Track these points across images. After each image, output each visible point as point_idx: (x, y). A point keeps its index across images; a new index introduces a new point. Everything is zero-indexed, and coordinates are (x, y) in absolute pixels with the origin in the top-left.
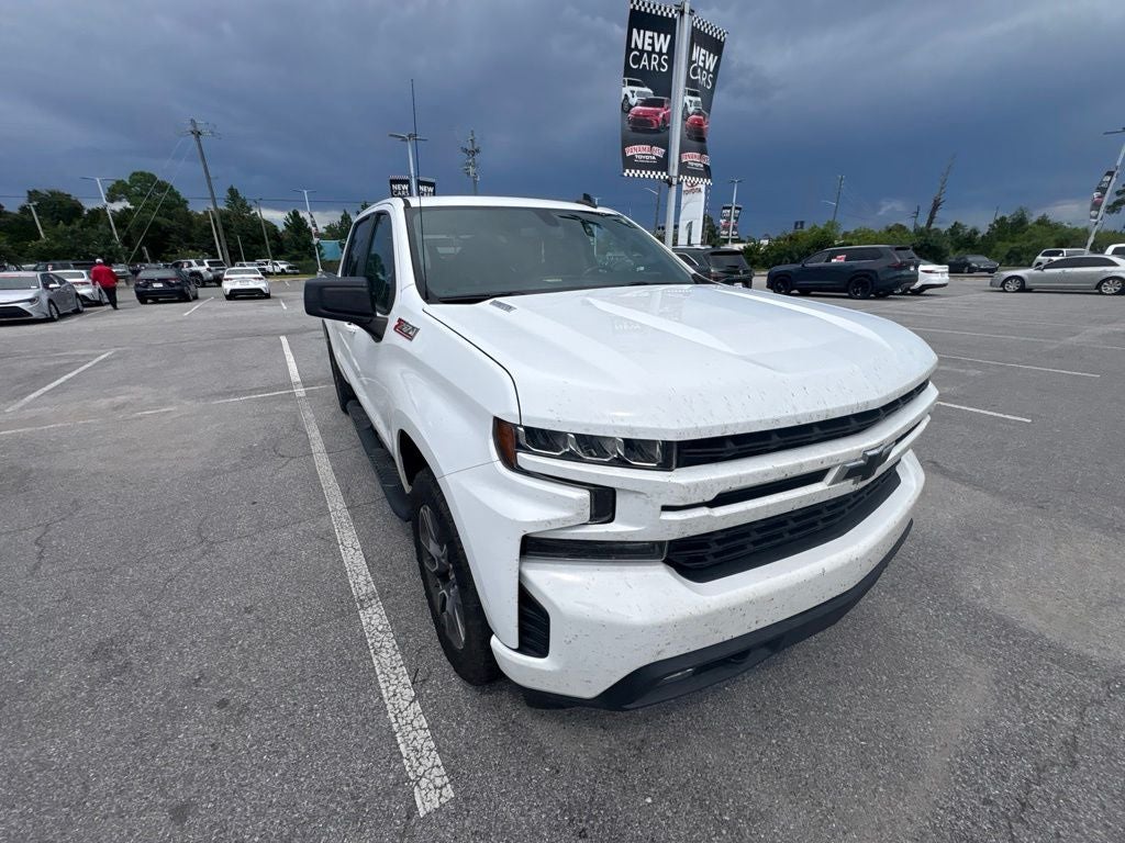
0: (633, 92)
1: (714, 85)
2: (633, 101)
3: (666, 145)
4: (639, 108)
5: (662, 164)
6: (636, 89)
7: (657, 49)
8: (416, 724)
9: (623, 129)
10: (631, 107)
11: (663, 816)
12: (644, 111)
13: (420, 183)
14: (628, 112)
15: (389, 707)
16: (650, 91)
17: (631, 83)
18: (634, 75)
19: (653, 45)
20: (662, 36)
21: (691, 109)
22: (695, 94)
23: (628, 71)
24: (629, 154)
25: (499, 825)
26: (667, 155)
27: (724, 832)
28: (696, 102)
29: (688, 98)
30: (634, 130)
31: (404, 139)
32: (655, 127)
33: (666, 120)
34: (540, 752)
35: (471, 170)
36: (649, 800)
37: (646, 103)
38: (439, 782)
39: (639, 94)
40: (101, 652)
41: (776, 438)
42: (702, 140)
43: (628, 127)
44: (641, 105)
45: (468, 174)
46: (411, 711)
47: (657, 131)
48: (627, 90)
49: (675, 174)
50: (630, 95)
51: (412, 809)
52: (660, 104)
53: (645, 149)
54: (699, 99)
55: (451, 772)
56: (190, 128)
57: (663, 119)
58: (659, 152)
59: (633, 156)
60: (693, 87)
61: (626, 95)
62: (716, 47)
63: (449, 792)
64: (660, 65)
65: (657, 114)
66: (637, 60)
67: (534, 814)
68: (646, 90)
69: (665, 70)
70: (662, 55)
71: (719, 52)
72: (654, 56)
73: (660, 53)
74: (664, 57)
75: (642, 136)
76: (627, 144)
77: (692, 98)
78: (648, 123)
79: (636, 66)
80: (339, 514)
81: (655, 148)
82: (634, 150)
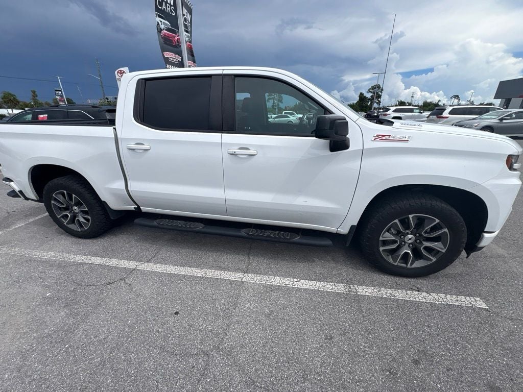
0: (161, 21)
1: (191, 30)
2: (162, 27)
3: (181, 55)
4: (165, 31)
6: (162, 20)
7: (169, 2)
9: (160, 41)
10: (161, 30)
12: (168, 34)
14: (160, 32)
16: (169, 23)
17: (159, 16)
18: (162, 14)
21: (187, 39)
22: (187, 32)
23: (157, 10)
26: (182, 59)
28: (188, 36)
30: (166, 43)
32: (174, 44)
33: (179, 41)
37: (168, 30)
38: (473, 300)
39: (164, 24)
42: (193, 55)
43: (162, 40)
44: (166, 30)
47: (175, 46)
48: (158, 19)
50: (160, 23)
52: (174, 32)
53: (172, 55)
54: (189, 34)
58: (179, 58)
60: (186, 28)
61: (158, 22)
62: (190, 11)
63: (478, 299)
64: (171, 11)
65: (174, 37)
66: (161, 4)
68: (167, 22)
69: (174, 15)
70: (171, 6)
71: (191, 14)
72: (168, 5)
73: (170, 4)
74: (172, 7)
75: (169, 47)
76: (163, 50)
77: (186, 34)
78: (171, 41)
79: (160, 8)
80: (248, 278)
81: (177, 56)
82: (168, 55)
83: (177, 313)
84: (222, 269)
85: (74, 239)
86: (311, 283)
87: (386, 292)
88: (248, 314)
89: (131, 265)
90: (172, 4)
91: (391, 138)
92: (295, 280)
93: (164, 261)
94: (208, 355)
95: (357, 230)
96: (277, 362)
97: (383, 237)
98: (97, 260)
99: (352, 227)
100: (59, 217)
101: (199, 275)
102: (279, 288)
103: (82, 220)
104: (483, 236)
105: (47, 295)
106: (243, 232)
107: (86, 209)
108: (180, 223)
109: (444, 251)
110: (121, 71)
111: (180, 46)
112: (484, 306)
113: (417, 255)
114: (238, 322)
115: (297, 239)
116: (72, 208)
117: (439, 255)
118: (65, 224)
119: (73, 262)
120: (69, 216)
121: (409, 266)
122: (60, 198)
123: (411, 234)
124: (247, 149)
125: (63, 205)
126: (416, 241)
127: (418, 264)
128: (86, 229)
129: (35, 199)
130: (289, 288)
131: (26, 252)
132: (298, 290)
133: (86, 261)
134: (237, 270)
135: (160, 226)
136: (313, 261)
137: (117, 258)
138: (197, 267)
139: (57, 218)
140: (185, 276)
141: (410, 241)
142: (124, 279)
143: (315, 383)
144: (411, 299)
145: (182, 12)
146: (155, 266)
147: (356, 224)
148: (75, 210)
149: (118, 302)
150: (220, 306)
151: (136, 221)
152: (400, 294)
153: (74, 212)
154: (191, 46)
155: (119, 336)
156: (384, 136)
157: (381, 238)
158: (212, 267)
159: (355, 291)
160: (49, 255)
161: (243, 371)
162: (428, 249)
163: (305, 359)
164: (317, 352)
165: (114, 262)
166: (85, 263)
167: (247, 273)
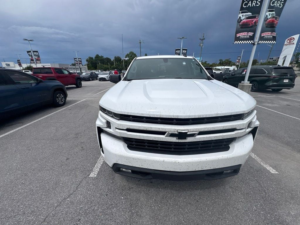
0: (243, 15)
1: (283, 6)
2: (243, 18)
3: (255, 32)
5: (252, 38)
8: (101, 163)
9: (237, 28)
10: (241, 20)
11: (122, 202)
12: (247, 21)
13: (183, 50)
14: (240, 22)
15: (100, 159)
16: (250, 14)
17: (243, 13)
18: (246, 10)
21: (269, 17)
22: (272, 11)
23: (242, 9)
24: (238, 36)
25: (97, 185)
26: (254, 35)
27: (130, 213)
28: (273, 14)
29: (268, 13)
30: (241, 28)
31: (181, 39)
32: (251, 25)
34: (113, 178)
35: (201, 45)
36: (123, 198)
37: (248, 18)
38: (95, 173)
39: (246, 15)
40: (77, 134)
41: (145, 119)
43: (239, 27)
44: (246, 19)
45: (200, 46)
46: (102, 161)
47: (251, 27)
48: (241, 15)
49: (257, 40)
51: (89, 175)
52: (255, 17)
53: (245, 34)
54: (274, 12)
55: (99, 173)
56: (139, 42)
57: (255, 22)
58: (251, 34)
59: (240, 37)
60: (271, 8)
61: (240, 17)
63: (95, 176)
64: (257, 4)
65: (253, 21)
66: (246, 4)
67: (104, 187)
68: (249, 13)
72: (254, 1)
74: (259, 1)
75: (245, 29)
76: (238, 33)
77: (271, 13)
78: (248, 24)
79: (246, 6)
81: (249, 33)
82: (240, 35)
110: (291, 38)
111: (257, 25)
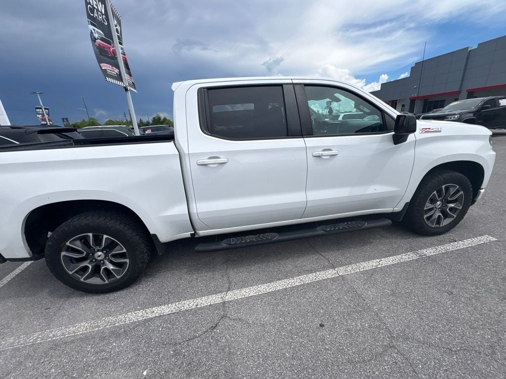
2: (96, 35)
3: (118, 67)
5: (120, 78)
6: (95, 28)
7: (100, 10)
10: (96, 39)
12: (103, 44)
14: (95, 41)
16: (102, 33)
17: (92, 24)
18: (94, 21)
19: (97, 5)
20: (100, 3)
21: (121, 51)
22: (120, 43)
23: (89, 17)
24: (103, 68)
26: (120, 72)
28: (121, 48)
30: (101, 54)
32: (111, 55)
33: (114, 52)
37: (102, 39)
39: (98, 33)
42: (129, 69)
43: (97, 50)
44: (100, 40)
47: (112, 58)
48: (91, 27)
49: (127, 84)
50: (93, 31)
52: (109, 43)
53: (110, 67)
58: (117, 71)
59: (106, 70)
61: (91, 31)
62: (119, 23)
64: (103, 20)
65: (109, 48)
66: (92, 11)
68: (100, 31)
69: (106, 24)
70: (103, 14)
71: (120, 26)
72: (99, 13)
73: (101, 12)
74: (104, 16)
75: (106, 59)
76: (100, 61)
77: (120, 45)
78: (106, 52)
79: (92, 15)
80: (341, 271)
81: (114, 68)
82: (105, 66)
83: (322, 325)
84: (311, 271)
85: (101, 297)
86: (391, 258)
87: (441, 249)
88: (379, 300)
89: (215, 299)
90: (103, 12)
91: (430, 130)
92: (378, 261)
93: (244, 285)
94: (393, 347)
95: (409, 206)
96: (444, 326)
97: (426, 207)
98: (166, 310)
99: (407, 203)
100: (71, 273)
101: (297, 284)
102: (374, 271)
103: (111, 267)
104: (480, 192)
105: (145, 373)
106: (319, 231)
107: (124, 250)
108: (253, 238)
109: (460, 208)
111: (117, 58)
112: (494, 239)
113: (446, 215)
114: (381, 310)
115: (366, 225)
116: (93, 254)
117: (457, 212)
118: (82, 280)
119: (132, 323)
120: (90, 267)
121: (441, 226)
122: (78, 245)
123: (440, 201)
124: (330, 150)
125: (82, 253)
126: (442, 205)
127: (445, 222)
128: (118, 277)
129: (27, 256)
130: (381, 268)
131: (36, 337)
132: (388, 267)
133: (150, 316)
134: (324, 268)
135: (232, 246)
136: (371, 243)
137: (186, 299)
138: (286, 277)
139: (68, 275)
140: (286, 289)
141: (439, 206)
142: (223, 317)
143: (483, 328)
144: (458, 248)
145: (113, 23)
146: (243, 292)
147: (409, 201)
148: (99, 256)
149: (248, 341)
150: (350, 303)
151: (197, 248)
152: (450, 247)
153: (96, 260)
154: (125, 58)
155: (296, 373)
156: (426, 129)
157: (425, 209)
158: (300, 274)
159: (423, 254)
160: (82, 328)
161: (433, 345)
162: (451, 209)
163: (456, 315)
164: (456, 306)
165: (188, 304)
166: (151, 319)
167: (335, 268)
